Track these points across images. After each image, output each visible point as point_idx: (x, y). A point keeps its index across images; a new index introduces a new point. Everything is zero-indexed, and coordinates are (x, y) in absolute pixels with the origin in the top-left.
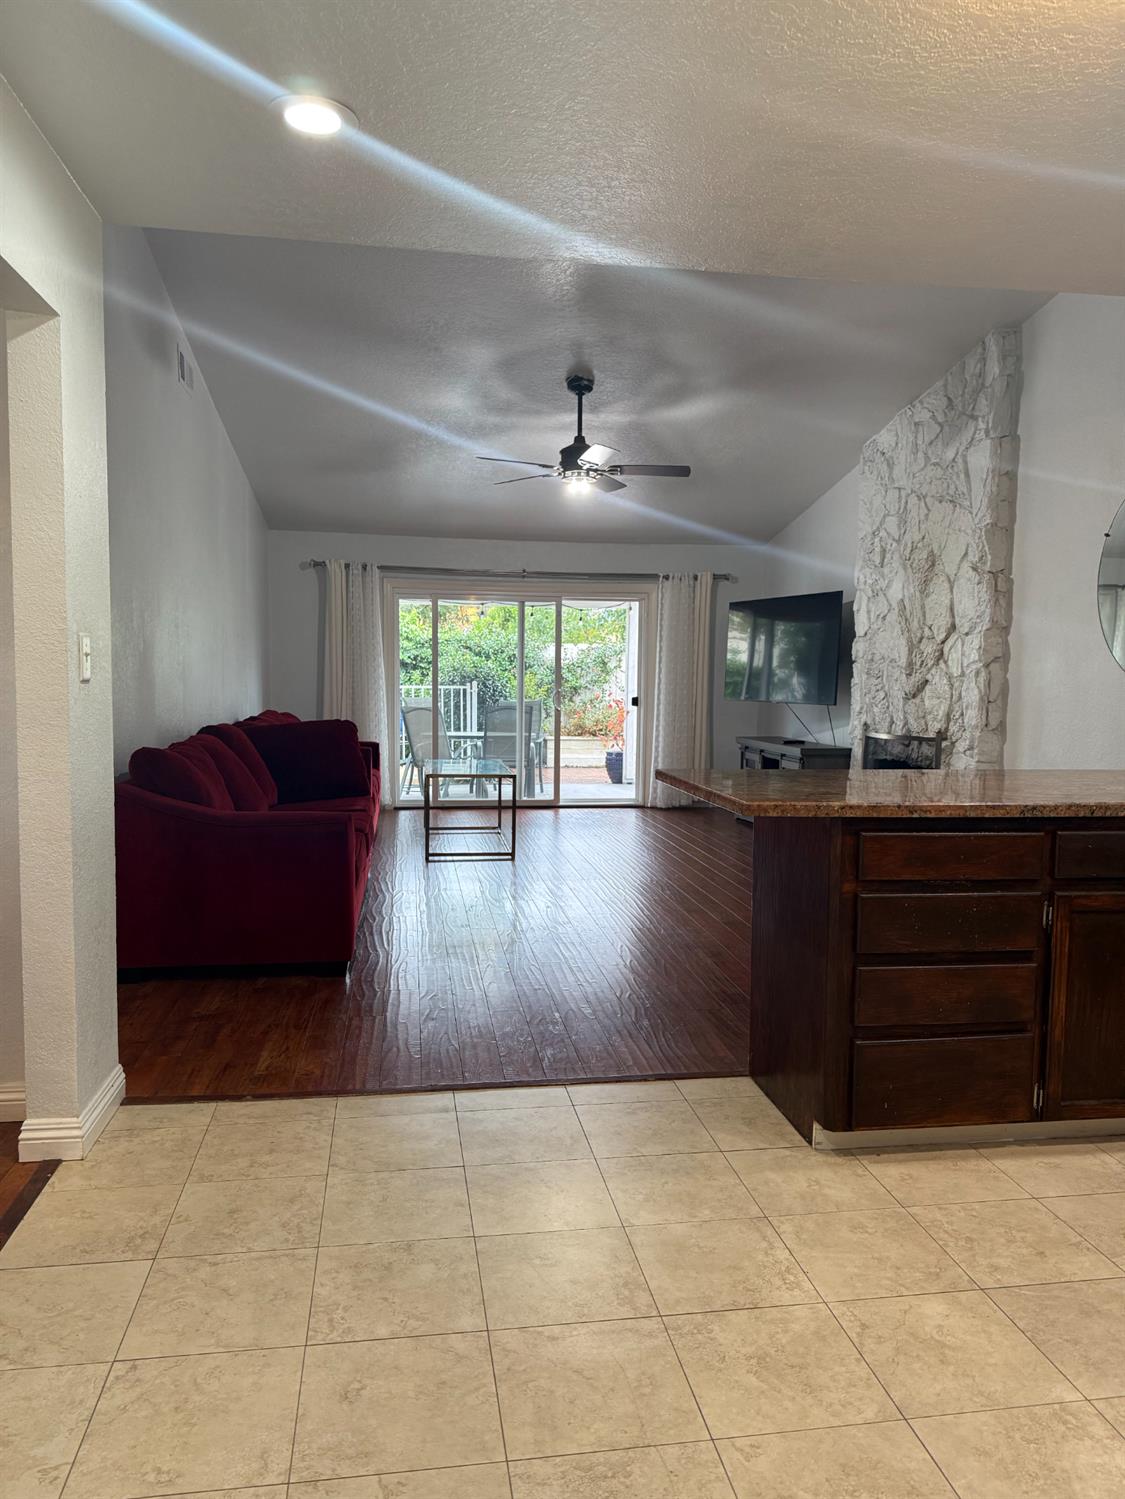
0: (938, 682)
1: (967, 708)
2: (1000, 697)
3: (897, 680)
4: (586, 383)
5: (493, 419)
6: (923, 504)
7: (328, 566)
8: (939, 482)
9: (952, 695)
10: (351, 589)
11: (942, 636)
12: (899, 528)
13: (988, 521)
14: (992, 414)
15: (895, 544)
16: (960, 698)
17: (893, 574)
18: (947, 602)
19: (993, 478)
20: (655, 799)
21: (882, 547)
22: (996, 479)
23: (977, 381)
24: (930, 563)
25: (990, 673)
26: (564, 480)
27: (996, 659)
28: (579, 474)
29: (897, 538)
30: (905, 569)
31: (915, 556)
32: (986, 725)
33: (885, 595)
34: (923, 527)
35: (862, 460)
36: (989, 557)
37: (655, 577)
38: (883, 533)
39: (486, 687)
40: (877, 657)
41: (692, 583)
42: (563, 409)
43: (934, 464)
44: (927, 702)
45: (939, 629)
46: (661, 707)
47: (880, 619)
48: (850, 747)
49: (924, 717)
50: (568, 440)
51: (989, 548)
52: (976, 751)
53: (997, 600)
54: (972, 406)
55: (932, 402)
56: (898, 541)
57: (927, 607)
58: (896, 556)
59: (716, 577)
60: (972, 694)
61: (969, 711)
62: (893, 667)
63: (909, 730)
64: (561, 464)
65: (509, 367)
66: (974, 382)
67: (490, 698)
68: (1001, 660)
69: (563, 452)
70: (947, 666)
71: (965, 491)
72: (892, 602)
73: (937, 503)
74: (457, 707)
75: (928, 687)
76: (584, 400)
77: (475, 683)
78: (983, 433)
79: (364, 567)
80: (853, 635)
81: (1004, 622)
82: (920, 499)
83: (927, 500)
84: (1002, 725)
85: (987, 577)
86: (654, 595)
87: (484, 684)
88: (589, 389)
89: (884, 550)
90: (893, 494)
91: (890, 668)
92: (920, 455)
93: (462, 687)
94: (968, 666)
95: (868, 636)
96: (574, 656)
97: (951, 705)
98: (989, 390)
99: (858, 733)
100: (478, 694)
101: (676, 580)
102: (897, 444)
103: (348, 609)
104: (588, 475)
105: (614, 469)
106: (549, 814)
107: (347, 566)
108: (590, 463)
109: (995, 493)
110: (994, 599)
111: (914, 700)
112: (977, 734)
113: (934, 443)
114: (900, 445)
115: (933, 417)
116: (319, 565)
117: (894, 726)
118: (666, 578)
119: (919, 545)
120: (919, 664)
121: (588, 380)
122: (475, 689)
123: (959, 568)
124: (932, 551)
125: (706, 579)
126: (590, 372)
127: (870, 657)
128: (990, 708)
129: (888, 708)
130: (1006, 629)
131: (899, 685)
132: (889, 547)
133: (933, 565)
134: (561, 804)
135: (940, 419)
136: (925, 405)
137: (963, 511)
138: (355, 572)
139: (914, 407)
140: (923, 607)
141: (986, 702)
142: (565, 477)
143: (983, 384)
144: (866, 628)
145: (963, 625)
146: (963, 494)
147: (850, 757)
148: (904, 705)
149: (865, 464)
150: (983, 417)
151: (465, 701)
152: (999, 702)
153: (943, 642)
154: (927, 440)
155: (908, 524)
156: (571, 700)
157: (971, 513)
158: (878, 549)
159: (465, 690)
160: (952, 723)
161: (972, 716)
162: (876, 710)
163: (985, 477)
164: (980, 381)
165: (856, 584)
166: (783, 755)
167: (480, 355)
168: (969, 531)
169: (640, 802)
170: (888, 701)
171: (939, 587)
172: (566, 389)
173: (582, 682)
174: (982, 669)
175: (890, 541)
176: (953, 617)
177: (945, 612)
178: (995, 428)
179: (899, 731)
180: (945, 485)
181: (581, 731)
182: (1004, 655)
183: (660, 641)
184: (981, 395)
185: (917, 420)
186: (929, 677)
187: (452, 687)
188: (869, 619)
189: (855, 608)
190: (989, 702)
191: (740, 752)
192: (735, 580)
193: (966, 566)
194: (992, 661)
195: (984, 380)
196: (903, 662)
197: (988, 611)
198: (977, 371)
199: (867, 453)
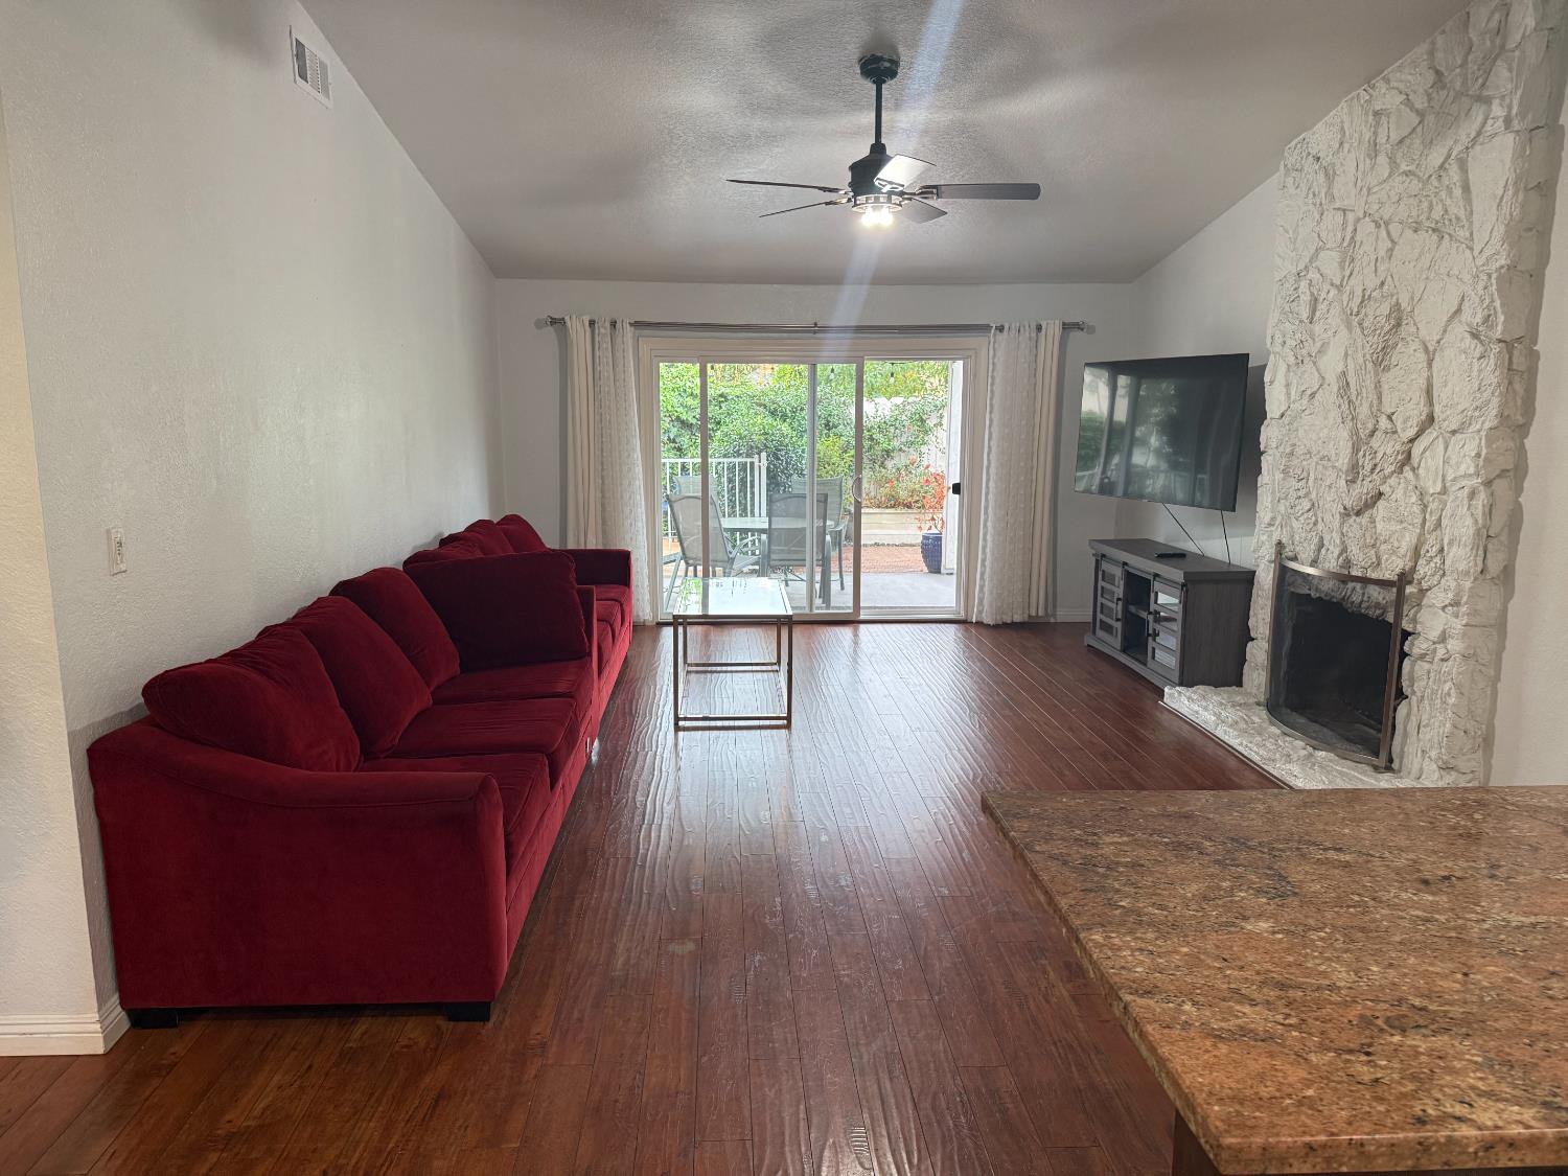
0: (1400, 495)
1: (1451, 543)
2: (1506, 530)
3: (1330, 487)
4: (887, 64)
5: (758, 123)
6: (1383, 233)
7: (569, 323)
8: (1412, 200)
9: (1424, 520)
10: (597, 353)
11: (1411, 433)
12: (1343, 269)
13: (1503, 262)
14: (1519, 93)
15: (1333, 292)
16: (1439, 524)
17: (1330, 333)
18: (1422, 382)
19: (1516, 193)
20: (980, 612)
21: (1312, 294)
22: (1521, 196)
23: (1492, 41)
24: (1393, 322)
25: (1492, 494)
26: (855, 209)
27: (1503, 473)
28: (877, 199)
29: (1337, 282)
30: (1349, 328)
31: (1370, 310)
32: (1482, 572)
33: (1315, 363)
34: (1381, 268)
35: (1282, 167)
36: (1501, 318)
37: (986, 328)
38: (1313, 275)
39: (778, 459)
40: (1300, 451)
41: (1034, 335)
42: (855, 106)
43: (1407, 174)
44: (1380, 526)
45: (1406, 421)
46: (990, 496)
47: (1306, 397)
48: (1253, 568)
49: (1373, 546)
50: (862, 151)
51: (1502, 305)
52: (1464, 609)
53: (1510, 383)
54: (1480, 81)
55: (1409, 77)
56: (1340, 287)
57: (1385, 387)
58: (1335, 310)
59: (1067, 327)
60: (1461, 525)
61: (1454, 549)
62: (1325, 468)
63: (1348, 563)
64: (851, 185)
65: (775, 44)
66: (1488, 43)
67: (782, 472)
68: (1511, 473)
69: (854, 168)
70: (1417, 476)
71: (1462, 214)
72: (1327, 376)
73: (1409, 233)
74: (743, 481)
75: (1381, 504)
76: (884, 92)
77: (764, 455)
78: (1500, 123)
79: (614, 324)
80: (1263, 416)
81: (1520, 418)
82: (1378, 226)
83: (1390, 227)
84: (1508, 572)
85: (1496, 348)
86: (984, 352)
87: (775, 454)
88: (893, 74)
89: (1316, 299)
90: (1332, 220)
91: (1320, 468)
92: (1382, 159)
93: (749, 460)
94: (1455, 479)
95: (1286, 420)
96: (886, 412)
97: (1422, 534)
98: (1517, 53)
99: (1268, 552)
100: (768, 468)
101: (1014, 332)
102: (1341, 144)
103: (596, 377)
104: (889, 200)
105: (929, 191)
106: (845, 633)
107: (592, 323)
108: (890, 183)
109: (1517, 218)
110: (1506, 382)
111: (1358, 520)
112: (1468, 584)
113: (1408, 141)
114: (1346, 146)
115: (1408, 102)
116: (557, 322)
117: (1323, 551)
118: (1001, 329)
119: (1374, 294)
120: (1368, 468)
121: (890, 61)
122: (764, 462)
123: (1445, 331)
124: (1398, 304)
125: (1053, 330)
126: (894, 49)
127: (1288, 450)
128: (1490, 546)
129: (1315, 524)
130: (1523, 430)
131: (1335, 495)
132: (1323, 295)
133: (1398, 325)
134: (862, 617)
135: (1420, 102)
136: (1392, 84)
137: (1455, 245)
138: (602, 330)
139: (1373, 87)
140: (1378, 385)
141: (1484, 540)
142: (856, 205)
143: (1502, 47)
144: (1283, 408)
145: (1447, 418)
146: (1458, 219)
147: (1253, 584)
148: (1342, 524)
149: (1286, 175)
150: (1503, 97)
151: (752, 475)
152: (1504, 538)
153: (1412, 441)
154: (1395, 137)
155: (1357, 263)
156: (882, 465)
157: (1472, 249)
158: (1306, 298)
159: (752, 464)
160: (1421, 562)
161: (1461, 557)
162: (1295, 524)
163: (1500, 192)
164: (1498, 41)
165: (1269, 343)
166: (1156, 575)
167: (732, 30)
168: (1467, 277)
169: (962, 616)
170: (1315, 515)
171: (1408, 356)
172: (859, 76)
173: (896, 443)
174: (1482, 488)
175: (1326, 287)
176: (1431, 403)
177: (1418, 396)
178: (1522, 115)
179: (1331, 562)
180: (1425, 205)
181: (894, 503)
182: (1516, 468)
183: (991, 413)
184: (1499, 62)
185: (1378, 108)
186: (1385, 488)
187: (737, 460)
188: (1288, 394)
189: (1267, 379)
190: (1488, 536)
191: (1094, 559)
192: (1091, 330)
193: (1459, 329)
194: (1498, 476)
195: (1505, 38)
196: (1343, 462)
197: (1495, 401)
198: (1494, 24)
199: (1291, 159)
